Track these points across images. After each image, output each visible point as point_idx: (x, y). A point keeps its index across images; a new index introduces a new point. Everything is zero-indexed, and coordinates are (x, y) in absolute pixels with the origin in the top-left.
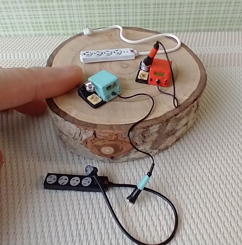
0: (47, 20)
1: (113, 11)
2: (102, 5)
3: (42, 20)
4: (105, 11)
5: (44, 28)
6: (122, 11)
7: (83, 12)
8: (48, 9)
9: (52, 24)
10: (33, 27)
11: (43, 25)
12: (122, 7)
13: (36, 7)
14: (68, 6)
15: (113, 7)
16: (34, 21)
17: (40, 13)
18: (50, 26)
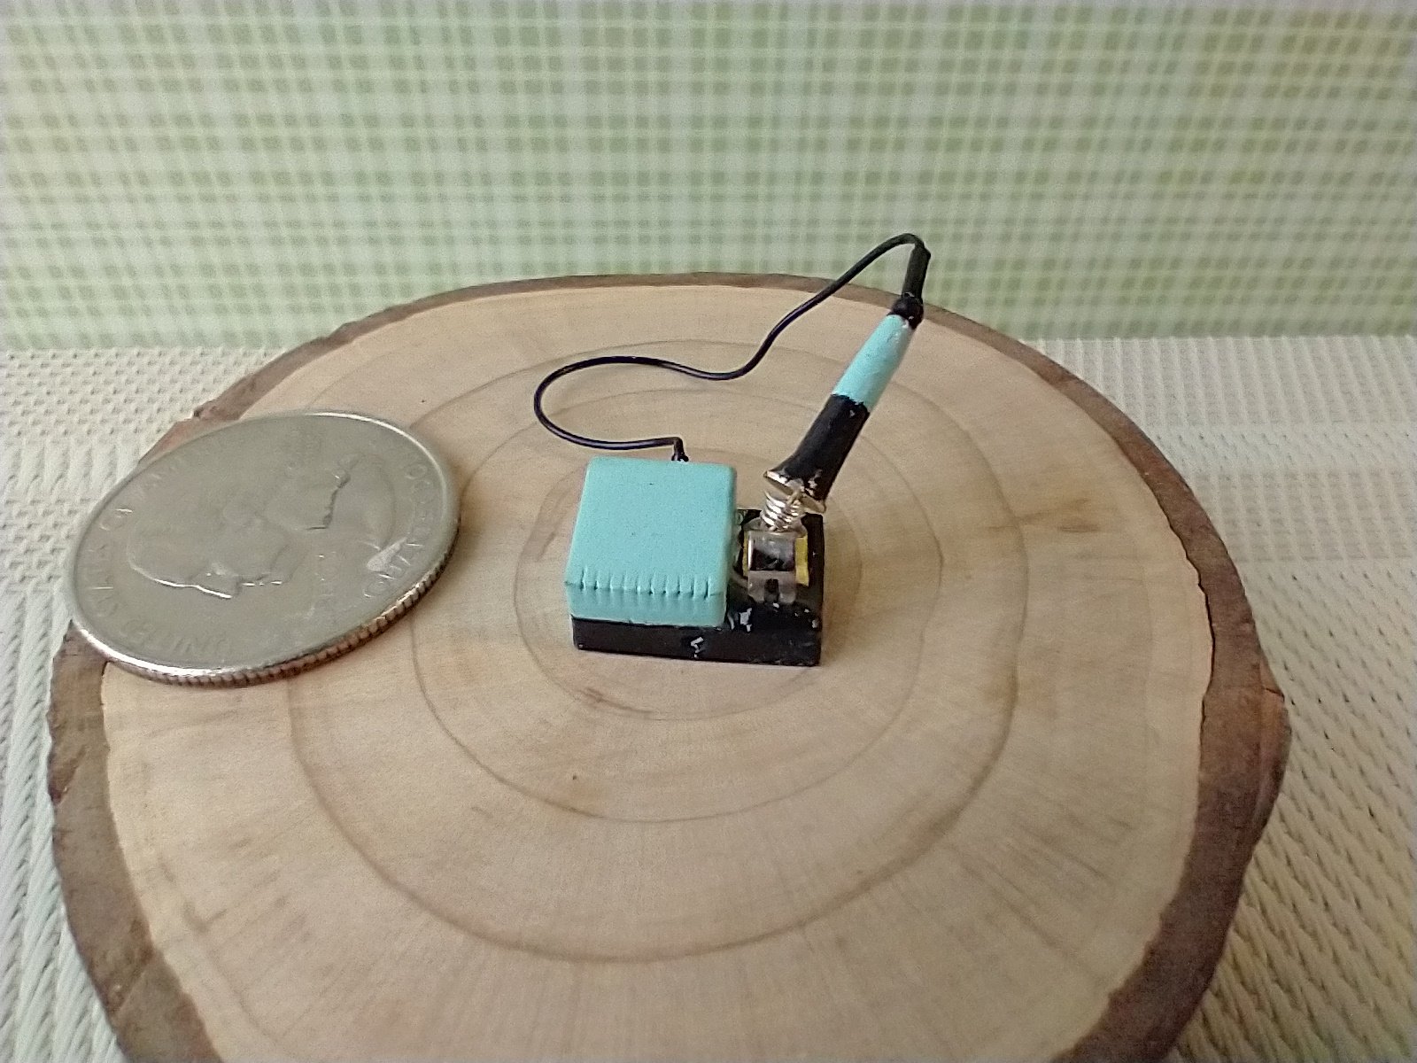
0: (291, 255)
1: (680, 211)
2: (620, 178)
3: (264, 255)
4: (633, 211)
5: (278, 301)
6: (733, 211)
7: (505, 212)
8: (298, 190)
9: (321, 280)
10: (214, 291)
11: (272, 281)
12: (734, 189)
13: (225, 178)
14: (417, 178)
15: (680, 189)
16: (214, 256)
17: (251, 211)
18: (313, 291)
